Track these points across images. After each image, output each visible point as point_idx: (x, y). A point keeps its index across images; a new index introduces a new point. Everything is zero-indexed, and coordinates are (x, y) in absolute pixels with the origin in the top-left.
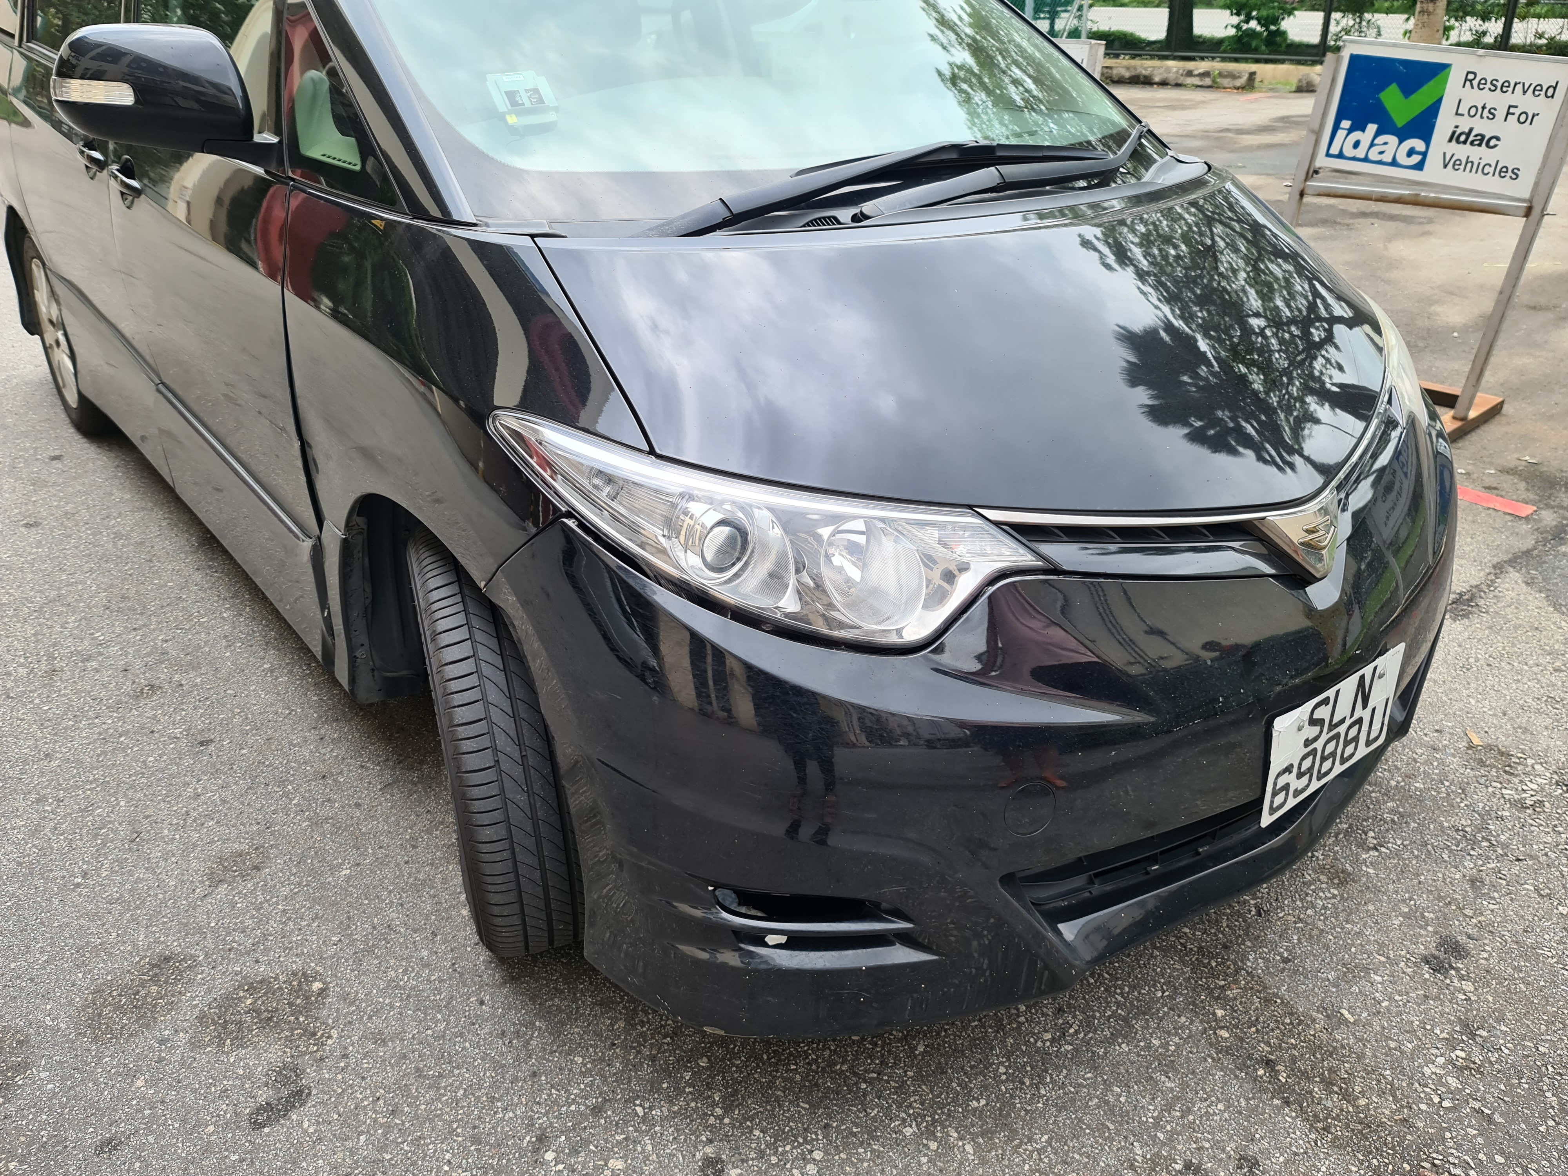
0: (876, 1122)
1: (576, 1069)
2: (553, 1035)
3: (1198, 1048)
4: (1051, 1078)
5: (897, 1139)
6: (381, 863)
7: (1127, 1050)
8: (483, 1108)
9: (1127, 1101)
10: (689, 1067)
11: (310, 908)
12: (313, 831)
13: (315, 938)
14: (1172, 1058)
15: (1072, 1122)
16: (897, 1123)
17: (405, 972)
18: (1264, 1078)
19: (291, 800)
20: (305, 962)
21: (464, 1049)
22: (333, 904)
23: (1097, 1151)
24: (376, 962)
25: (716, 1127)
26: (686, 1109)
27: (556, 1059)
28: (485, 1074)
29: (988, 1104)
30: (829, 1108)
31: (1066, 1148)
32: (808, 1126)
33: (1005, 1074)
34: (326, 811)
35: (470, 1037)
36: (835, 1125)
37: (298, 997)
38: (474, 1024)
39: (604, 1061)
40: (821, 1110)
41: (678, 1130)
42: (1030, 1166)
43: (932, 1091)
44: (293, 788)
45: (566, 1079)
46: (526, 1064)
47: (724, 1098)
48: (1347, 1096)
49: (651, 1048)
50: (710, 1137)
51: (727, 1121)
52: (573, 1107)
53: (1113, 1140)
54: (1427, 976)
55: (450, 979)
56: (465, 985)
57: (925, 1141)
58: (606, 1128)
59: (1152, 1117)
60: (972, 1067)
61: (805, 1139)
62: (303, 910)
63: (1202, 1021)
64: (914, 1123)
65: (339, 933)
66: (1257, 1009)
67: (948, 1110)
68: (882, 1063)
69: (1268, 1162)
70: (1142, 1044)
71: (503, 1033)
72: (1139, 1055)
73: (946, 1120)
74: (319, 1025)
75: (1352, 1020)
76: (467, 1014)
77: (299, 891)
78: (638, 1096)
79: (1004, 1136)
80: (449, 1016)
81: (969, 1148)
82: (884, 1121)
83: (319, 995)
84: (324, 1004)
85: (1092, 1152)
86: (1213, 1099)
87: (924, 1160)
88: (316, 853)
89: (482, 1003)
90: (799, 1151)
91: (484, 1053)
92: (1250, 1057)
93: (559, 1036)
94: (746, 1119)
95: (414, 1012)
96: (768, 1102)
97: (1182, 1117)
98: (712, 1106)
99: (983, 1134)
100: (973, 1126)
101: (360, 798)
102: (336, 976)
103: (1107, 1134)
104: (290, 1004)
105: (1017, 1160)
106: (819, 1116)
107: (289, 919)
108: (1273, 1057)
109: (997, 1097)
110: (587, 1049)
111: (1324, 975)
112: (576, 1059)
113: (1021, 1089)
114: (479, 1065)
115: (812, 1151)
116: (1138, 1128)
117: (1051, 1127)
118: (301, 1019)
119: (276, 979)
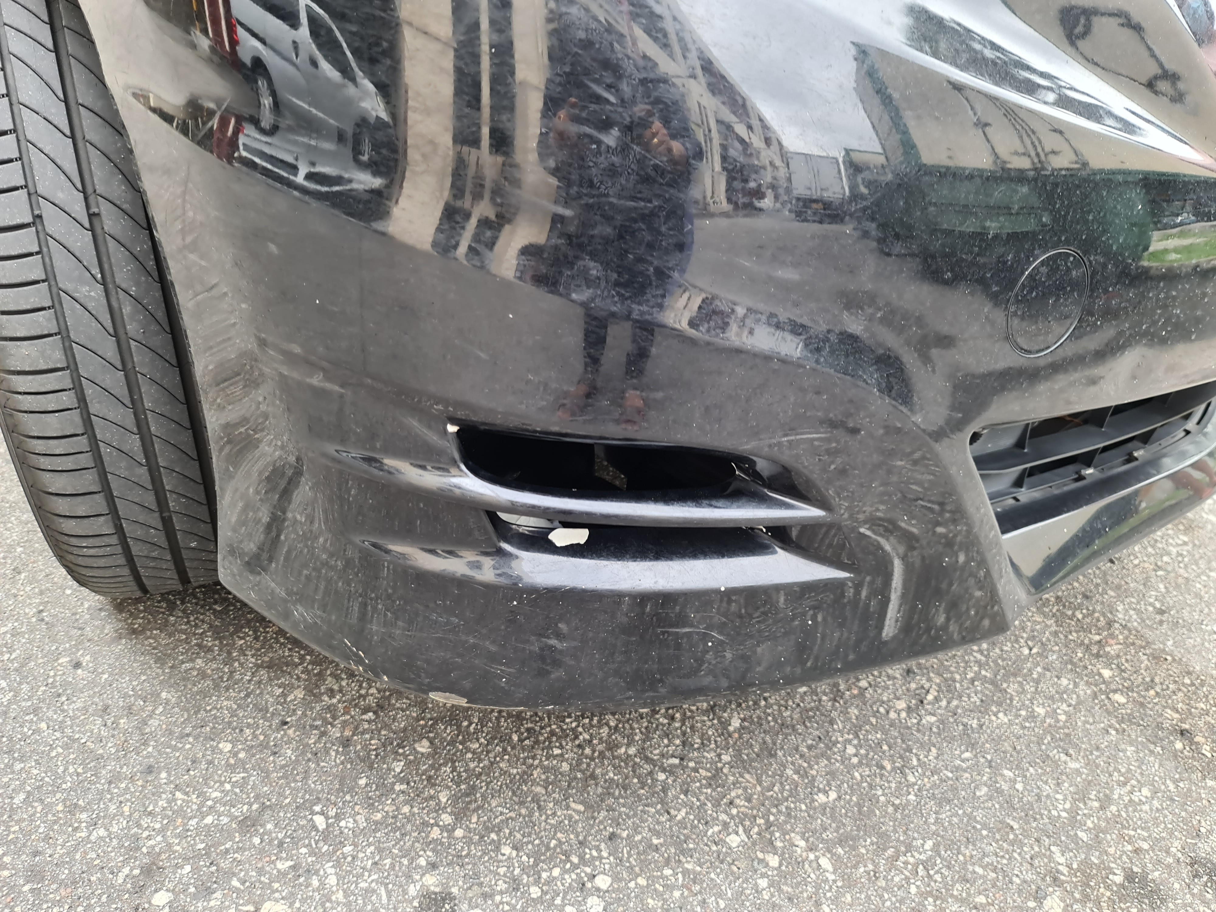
0: (685, 828)
1: (220, 761)
2: (187, 710)
3: (1093, 716)
4: (919, 760)
5: (719, 853)
7: (1006, 720)
9: (1025, 788)
10: (400, 755)
14: (1066, 731)
15: (961, 820)
16: (716, 829)
18: (1186, 753)
21: (36, 731)
23: (1005, 861)
25: (442, 844)
26: (394, 817)
27: (188, 746)
28: (66, 769)
29: (840, 797)
30: (614, 810)
31: (961, 858)
32: (585, 838)
33: (855, 755)
35: (50, 714)
36: (625, 834)
38: (59, 696)
39: (267, 747)
40: (603, 814)
41: (380, 850)
42: (918, 887)
43: (759, 782)
45: (202, 776)
46: (138, 754)
47: (455, 799)
49: (343, 727)
50: (433, 859)
51: (459, 833)
52: (209, 820)
53: (1022, 845)
55: (31, 631)
56: (54, 641)
57: (760, 855)
58: (262, 851)
59: (1064, 810)
60: (810, 748)
61: (582, 858)
63: (1088, 683)
64: (741, 830)
66: (1147, 668)
67: (787, 808)
68: (684, 743)
70: (1023, 713)
71: (106, 708)
72: (1023, 728)
73: (786, 822)
76: (50, 680)
78: (318, 799)
79: (872, 844)
80: (20, 683)
81: (825, 862)
82: (696, 827)
85: (998, 862)
86: (1134, 782)
87: (763, 883)
89: (77, 665)
90: (574, 876)
91: (69, 738)
92: (1160, 728)
93: (197, 712)
94: (489, 830)
96: (522, 803)
97: (1102, 808)
98: (437, 811)
99: (841, 842)
100: (825, 830)
103: (1011, 837)
105: (897, 879)
106: (601, 822)
108: (1186, 726)
109: (851, 787)
110: (242, 730)
111: (1209, 628)
112: (221, 746)
113: (882, 776)
114: (59, 755)
115: (594, 876)
116: (1051, 827)
117: (934, 828)
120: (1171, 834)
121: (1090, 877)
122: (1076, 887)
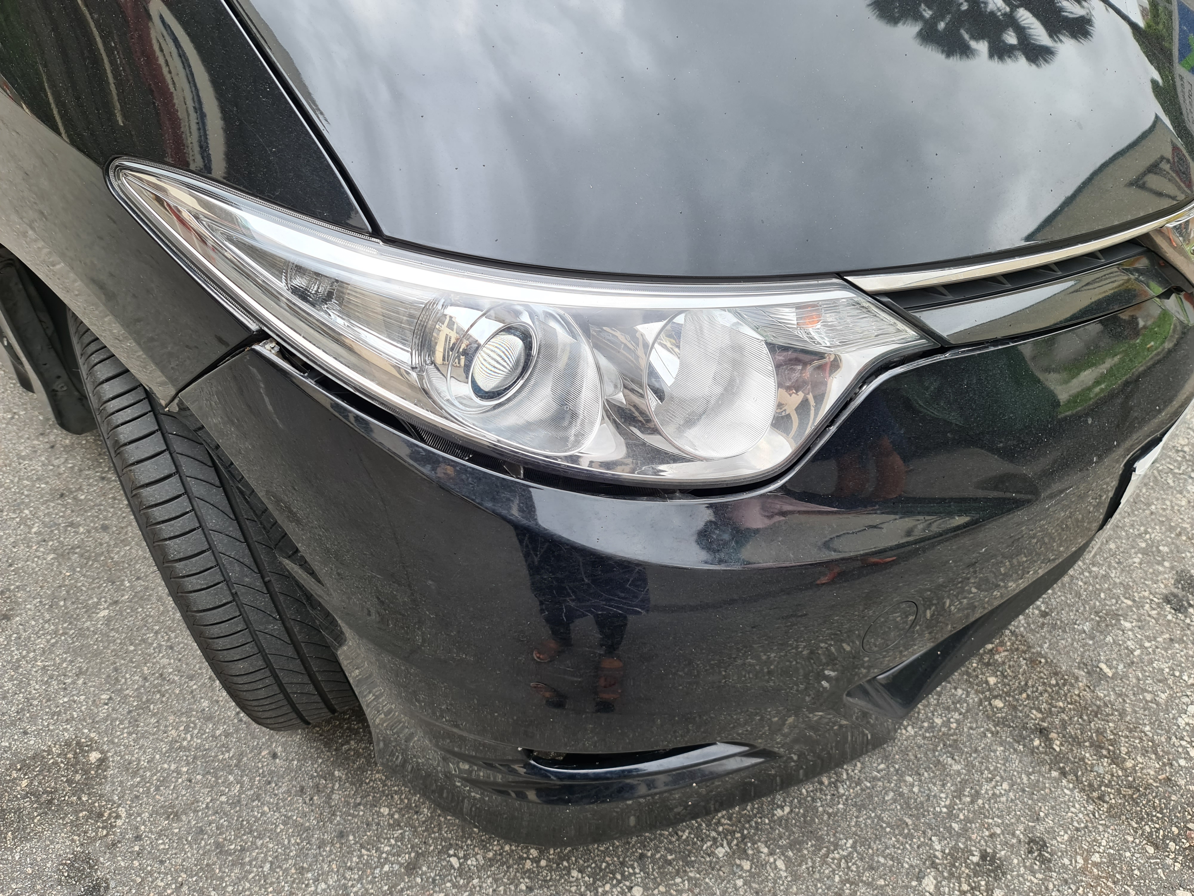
0: (688, 845)
1: (384, 822)
2: (354, 784)
3: (977, 722)
4: (848, 774)
5: (711, 862)
6: (141, 598)
7: (913, 733)
8: (293, 882)
9: (920, 791)
11: (72, 662)
12: (60, 564)
13: (83, 697)
14: (955, 737)
15: (873, 822)
16: (709, 844)
17: (187, 730)
18: (1041, 749)
19: (30, 527)
20: (77, 729)
21: (263, 814)
22: (97, 654)
23: (900, 851)
24: (153, 720)
25: (533, 872)
26: (501, 854)
27: (361, 813)
28: (289, 841)
29: (791, 811)
30: (642, 835)
31: (870, 851)
32: (624, 859)
34: (72, 539)
35: (268, 798)
36: (649, 854)
37: (77, 772)
38: (269, 783)
39: (411, 808)
41: (496, 880)
42: (840, 876)
44: (31, 512)
45: (375, 835)
46: (331, 823)
48: (1115, 759)
50: (529, 884)
51: (543, 863)
52: (386, 868)
53: (912, 837)
54: (1170, 617)
55: (237, 731)
56: (254, 738)
57: (738, 862)
58: (423, 888)
59: (945, 806)
61: (622, 874)
62: (64, 665)
63: (977, 692)
64: (725, 843)
65: (108, 690)
66: (1024, 673)
67: (756, 823)
69: (1054, 842)
70: (926, 724)
71: (302, 789)
72: (924, 738)
73: (755, 834)
74: (104, 803)
75: (1110, 675)
76: (261, 771)
77: (57, 642)
78: (450, 844)
79: (812, 846)
80: (242, 776)
82: (696, 844)
83: (98, 767)
84: (105, 777)
85: (895, 852)
86: (998, 778)
87: (740, 882)
88: (68, 592)
89: (274, 756)
90: (619, 889)
91: (285, 816)
92: (1025, 728)
93: (360, 786)
94: (562, 859)
95: (204, 776)
97: (972, 802)
98: (527, 847)
99: (791, 846)
100: (781, 838)
101: (106, 518)
102: (113, 743)
103: (906, 831)
104: (70, 782)
105: (827, 872)
106: (634, 846)
107: (51, 677)
108: (1045, 725)
109: (799, 802)
110: (392, 797)
111: (1080, 627)
112: (382, 810)
113: (821, 790)
114: (282, 831)
115: (632, 888)
116: (934, 821)
117: (854, 829)
118: (84, 798)
119: (49, 752)
120: (1018, 819)
121: (956, 859)
122: (945, 868)
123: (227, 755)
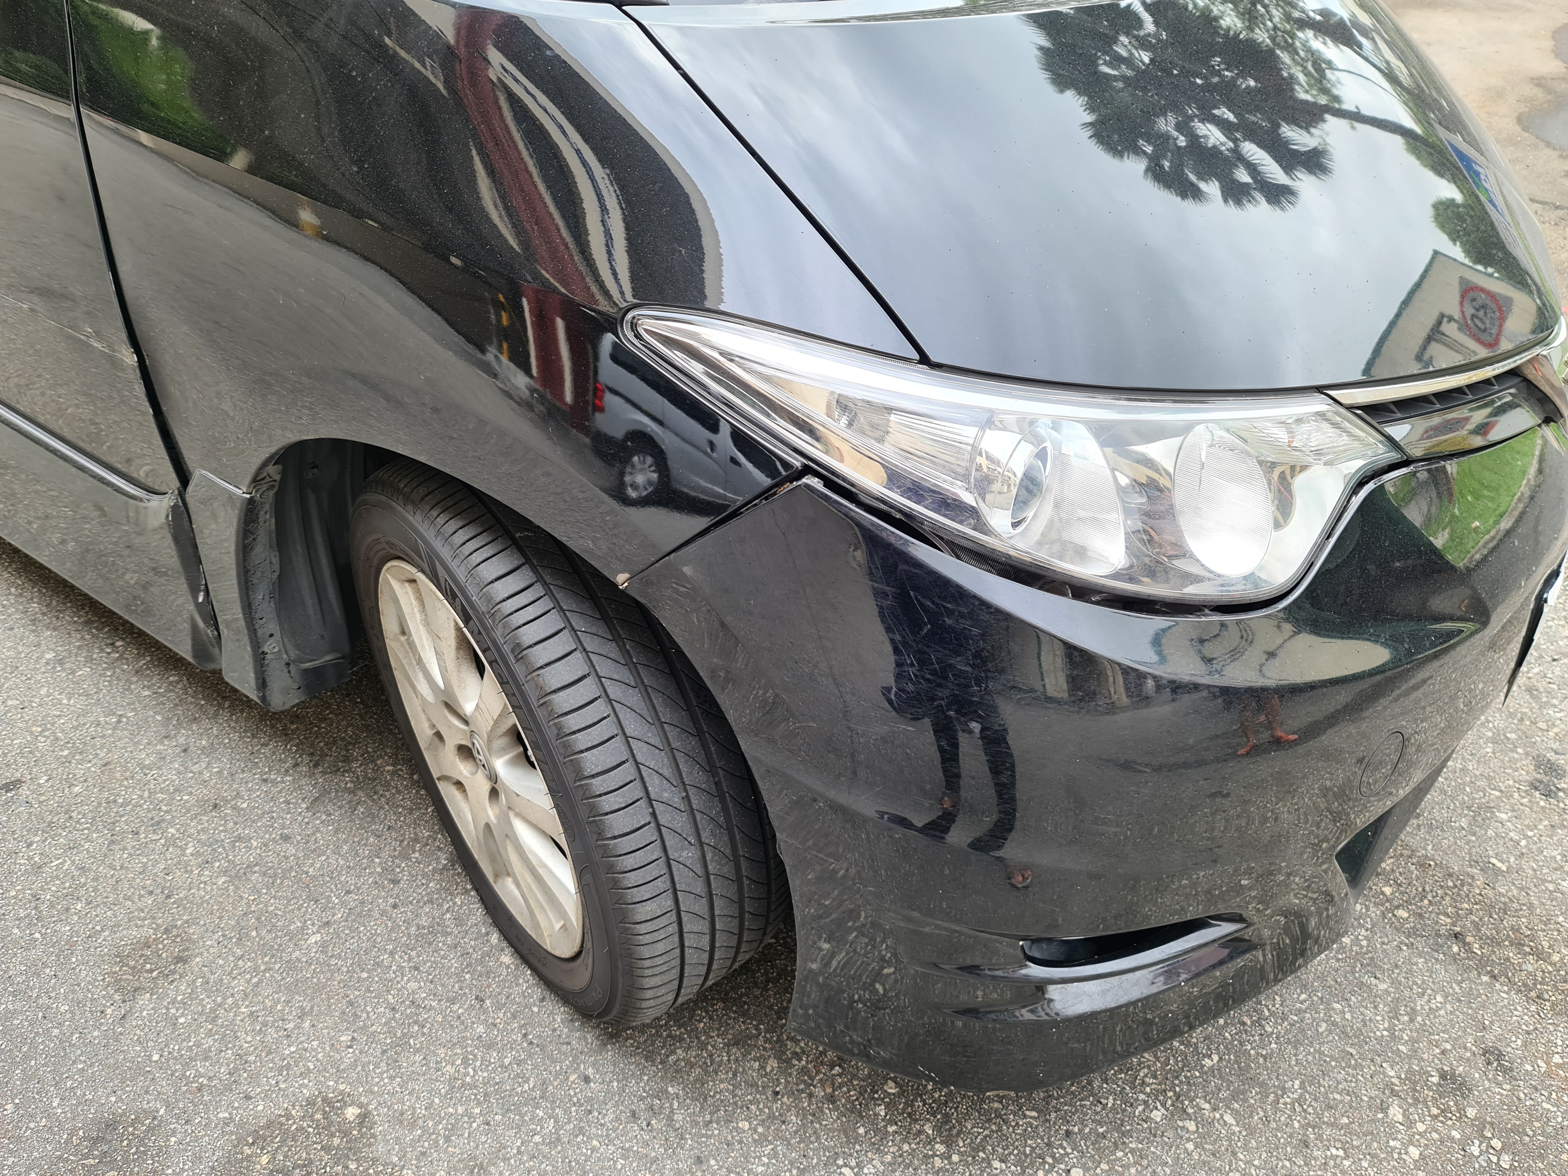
0: (1118, 1113)
1: (747, 1139)
2: (697, 1100)
3: (1387, 936)
4: (1269, 1010)
5: (1150, 1128)
6: (360, 915)
9: (1352, 1017)
10: (878, 1099)
11: (287, 1002)
12: (237, 888)
13: (315, 1043)
14: (1370, 955)
15: (1314, 1057)
16: (1141, 1108)
17: (465, 1063)
18: (1462, 955)
19: (183, 850)
20: (318, 1082)
21: (593, 1149)
22: (319, 988)
23: (1353, 1084)
24: (418, 1058)
26: (901, 1156)
27: (716, 1132)
29: (1221, 1058)
30: (1060, 1110)
31: (1322, 1089)
32: (1049, 1139)
34: (243, 856)
35: (594, 1130)
36: (1076, 1129)
37: (333, 1135)
38: (590, 1112)
39: (775, 1118)
40: (1053, 1115)
42: (1299, 1121)
43: (1157, 1059)
44: (178, 830)
45: (742, 1155)
46: (682, 1148)
47: (938, 1128)
48: (1539, 955)
49: (823, 1086)
51: (955, 1158)
53: (1362, 1068)
54: (1542, 803)
55: (530, 1057)
56: (554, 1061)
57: (1180, 1123)
59: (1385, 1029)
61: (1053, 1157)
62: (279, 1007)
63: (1376, 904)
64: (1158, 1104)
65: (347, 1029)
66: (1418, 879)
67: (1186, 1077)
69: (1509, 1049)
71: (634, 1114)
72: (1338, 960)
73: (1189, 1090)
74: (381, 1168)
75: (1504, 869)
76: (575, 1099)
77: (260, 981)
78: (836, 1153)
79: (1257, 1094)
80: (553, 1109)
81: (1228, 1118)
82: (1125, 1110)
83: (361, 1124)
84: (374, 1136)
85: (1349, 1086)
86: (1429, 991)
87: (1190, 1146)
88: (258, 919)
89: (587, 1080)
91: (622, 1148)
92: (1438, 935)
93: (705, 1100)
94: (976, 1150)
95: (503, 1115)
96: (989, 1120)
97: (1412, 1020)
98: (930, 1143)
99: (1234, 1097)
100: (1220, 1090)
101: (283, 827)
102: (372, 1092)
104: (326, 1149)
105: (1283, 1119)
106: (1055, 1123)
107: (265, 1024)
108: (1458, 929)
109: (1226, 1047)
110: (748, 1108)
111: (1457, 824)
112: (740, 1125)
113: (1246, 1031)
114: (623, 1166)
115: (1069, 1171)
116: (1378, 1046)
117: (1296, 1069)
118: (353, 1166)
119: (288, 1116)
120: (1465, 1031)
121: (1415, 1083)
122: (1407, 1094)
123: (526, 1087)
